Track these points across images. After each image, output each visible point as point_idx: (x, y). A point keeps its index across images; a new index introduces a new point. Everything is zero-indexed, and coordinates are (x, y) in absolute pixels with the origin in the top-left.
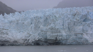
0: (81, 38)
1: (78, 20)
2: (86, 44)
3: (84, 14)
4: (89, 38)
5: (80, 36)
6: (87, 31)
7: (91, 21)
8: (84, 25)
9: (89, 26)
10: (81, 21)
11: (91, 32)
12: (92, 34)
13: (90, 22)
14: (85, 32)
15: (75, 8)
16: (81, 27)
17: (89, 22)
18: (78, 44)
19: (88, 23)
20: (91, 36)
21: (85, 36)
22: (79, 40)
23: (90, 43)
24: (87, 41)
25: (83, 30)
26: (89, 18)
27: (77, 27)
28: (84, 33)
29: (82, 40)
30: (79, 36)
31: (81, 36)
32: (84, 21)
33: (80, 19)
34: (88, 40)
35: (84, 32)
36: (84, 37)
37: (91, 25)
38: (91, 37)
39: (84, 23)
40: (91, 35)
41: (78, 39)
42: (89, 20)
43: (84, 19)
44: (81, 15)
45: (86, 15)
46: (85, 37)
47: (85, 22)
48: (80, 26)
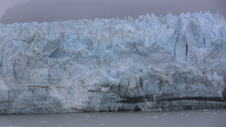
0: (45, 99)
1: (39, 54)
2: (58, 113)
3: (51, 38)
4: (63, 97)
5: (42, 92)
6: (59, 80)
7: (71, 56)
8: (52, 66)
9: (64, 69)
10: (45, 56)
11: (69, 84)
12: (70, 88)
13: (68, 58)
14: (55, 82)
15: (35, 23)
16: (45, 71)
17: (65, 59)
18: (36, 112)
19: (61, 60)
20: (69, 93)
21: (55, 94)
22: (41, 103)
23: (65, 109)
24: (59, 104)
25: (50, 78)
26: (66, 48)
27: (35, 70)
28: (51, 86)
29: (48, 102)
30: (40, 94)
31: (45, 92)
32: (52, 56)
33: (44, 51)
34: (62, 102)
35: (53, 84)
36: (51, 95)
37: (68, 66)
38: (68, 96)
39: (51, 61)
40: (70, 90)
41: (37, 100)
42: (65, 53)
43: (52, 51)
44: (45, 42)
45: (57, 43)
46: (54, 96)
47: (55, 60)
48: (41, 67)
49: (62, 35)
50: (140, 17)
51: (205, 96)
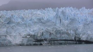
0: (5, 40)
1: (3, 23)
2: (10, 46)
3: (8, 17)
4: (12, 40)
5: (4, 38)
6: (11, 33)
7: (15, 24)
8: (8, 28)
9: (13, 29)
10: (5, 24)
11: (15, 34)
12: (15, 36)
13: (14, 24)
14: (9, 34)
15: (5, 11)
16: (5, 29)
17: (13, 25)
18: (1, 45)
19: (11, 25)
20: (14, 38)
21: (9, 38)
22: (3, 42)
23: (13, 44)
24: (10, 42)
25: (7, 32)
26: (13, 21)
27: (1, 29)
28: (7, 35)
29: (6, 41)
31: (5, 38)
32: (8, 23)
33: (5, 22)
34: (11, 41)
35: (8, 34)
36: (7, 39)
37: (14, 28)
38: (14, 39)
39: (7, 25)
40: (15, 37)
41: (2, 41)
42: (13, 23)
43: (8, 21)
44: (5, 18)
45: (10, 18)
46: (9, 39)
47: (9, 25)
48: (4, 28)
49: (12, 15)
50: (46, 9)
51: (67, 39)
